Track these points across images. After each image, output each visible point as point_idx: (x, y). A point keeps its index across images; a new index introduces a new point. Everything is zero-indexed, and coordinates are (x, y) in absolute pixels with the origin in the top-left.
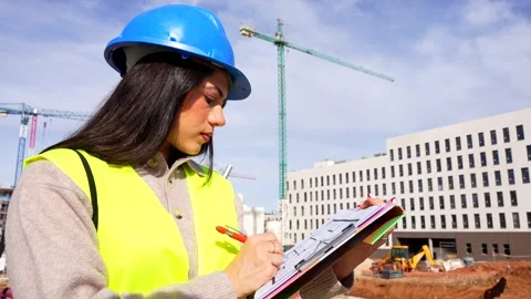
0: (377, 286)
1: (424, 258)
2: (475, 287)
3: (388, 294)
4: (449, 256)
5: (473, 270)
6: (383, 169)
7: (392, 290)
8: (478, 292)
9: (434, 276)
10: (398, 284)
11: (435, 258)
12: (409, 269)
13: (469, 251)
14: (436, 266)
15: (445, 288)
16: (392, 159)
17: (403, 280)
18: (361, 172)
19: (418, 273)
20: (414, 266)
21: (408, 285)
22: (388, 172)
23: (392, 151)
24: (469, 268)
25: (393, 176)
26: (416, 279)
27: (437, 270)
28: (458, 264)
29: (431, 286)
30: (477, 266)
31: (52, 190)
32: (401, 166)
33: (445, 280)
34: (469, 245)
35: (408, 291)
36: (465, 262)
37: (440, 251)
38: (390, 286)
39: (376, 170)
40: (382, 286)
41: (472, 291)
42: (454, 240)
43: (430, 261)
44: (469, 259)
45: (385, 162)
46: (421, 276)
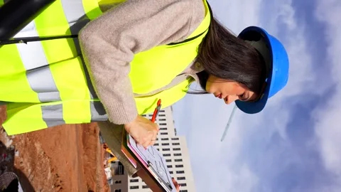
0: (95, 128)
1: (112, 156)
2: (95, 185)
3: (90, 134)
4: (113, 171)
5: (105, 184)
6: (167, 134)
7: (92, 137)
8: (93, 187)
9: (101, 162)
10: (96, 140)
11: (112, 162)
12: (105, 148)
13: (117, 182)
14: (107, 163)
15: (94, 168)
16: (172, 139)
17: (99, 144)
18: (165, 120)
19: (103, 152)
20: (107, 150)
21: (96, 147)
22: (165, 136)
23: (178, 139)
24: (106, 182)
25: (162, 139)
26: (99, 152)
27: (105, 163)
28: (109, 176)
29: (96, 159)
30: (108, 186)
31: (188, 20)
32: (168, 144)
33: (99, 168)
34: (120, 182)
35: (92, 146)
36: (110, 180)
37: (116, 166)
38: (95, 136)
39: (166, 129)
40: (95, 131)
41: (93, 183)
42: (123, 173)
43: (110, 159)
44: (112, 182)
45: (171, 135)
46: (101, 154)
